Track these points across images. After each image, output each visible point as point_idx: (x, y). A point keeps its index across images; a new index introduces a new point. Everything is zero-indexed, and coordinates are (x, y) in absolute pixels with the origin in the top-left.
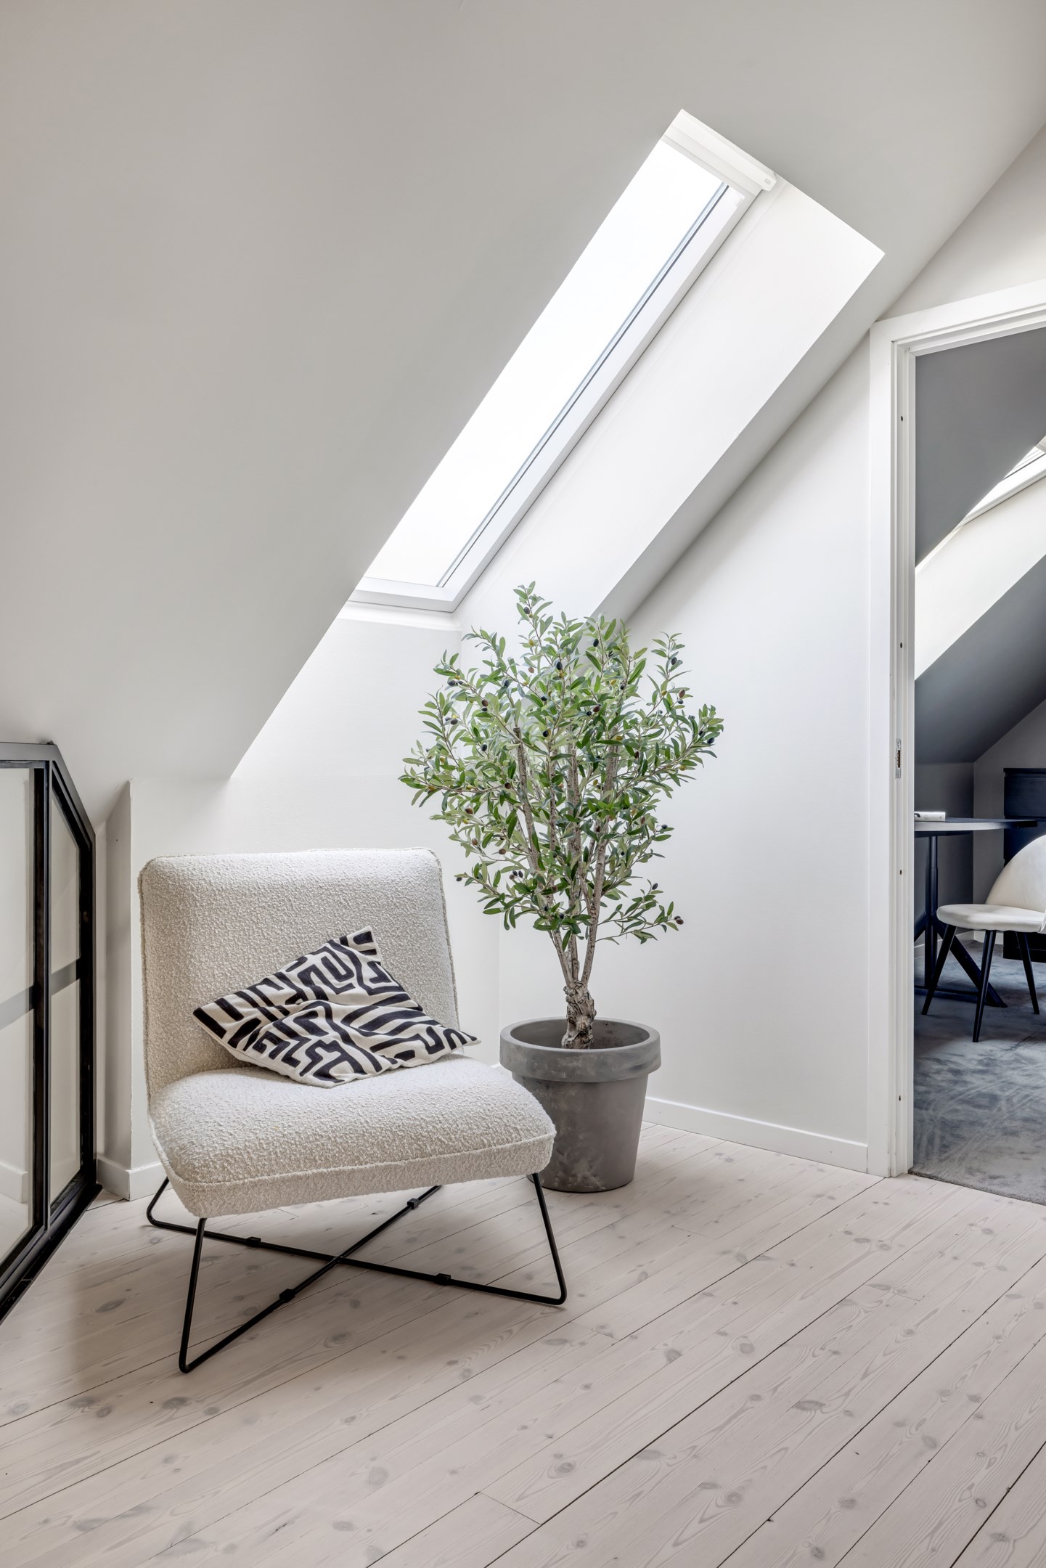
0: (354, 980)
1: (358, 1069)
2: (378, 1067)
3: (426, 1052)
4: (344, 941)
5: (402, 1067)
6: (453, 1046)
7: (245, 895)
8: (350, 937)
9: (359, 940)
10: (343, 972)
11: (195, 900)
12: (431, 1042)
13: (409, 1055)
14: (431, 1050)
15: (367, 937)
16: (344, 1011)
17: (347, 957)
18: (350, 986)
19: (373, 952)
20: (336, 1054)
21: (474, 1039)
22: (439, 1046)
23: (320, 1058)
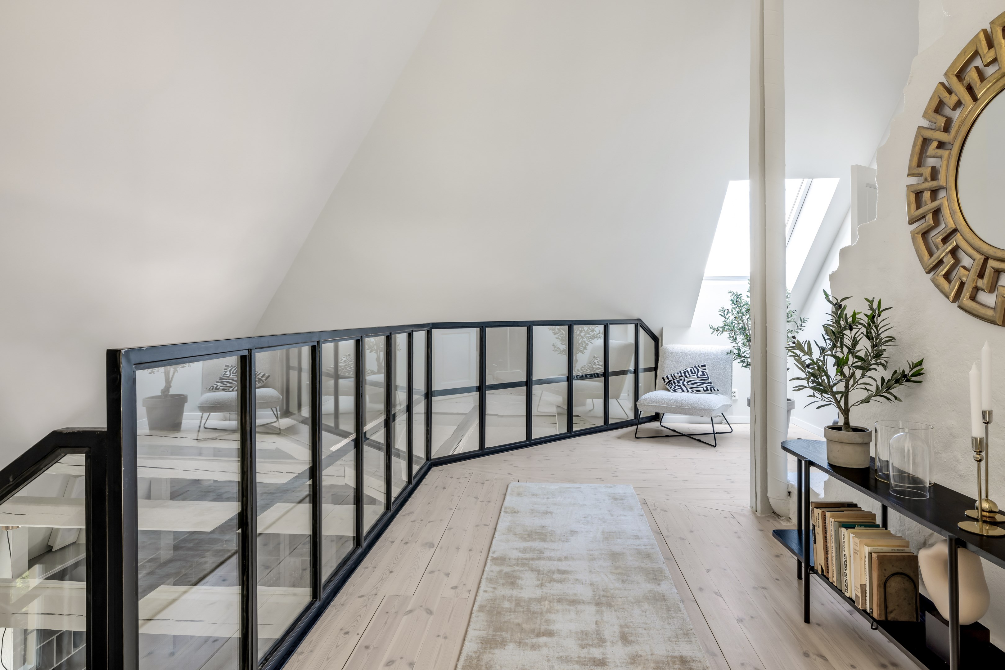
0: (695, 375)
1: (683, 391)
2: (688, 391)
3: (703, 391)
4: (699, 366)
5: (696, 393)
6: (711, 391)
7: (678, 354)
8: (700, 366)
9: (702, 366)
10: (694, 372)
11: (667, 354)
12: (705, 389)
13: (699, 391)
14: (704, 391)
15: (704, 366)
16: (688, 380)
17: (696, 369)
18: (694, 376)
19: (705, 369)
20: (680, 387)
21: (718, 390)
22: (707, 390)
23: (676, 388)
